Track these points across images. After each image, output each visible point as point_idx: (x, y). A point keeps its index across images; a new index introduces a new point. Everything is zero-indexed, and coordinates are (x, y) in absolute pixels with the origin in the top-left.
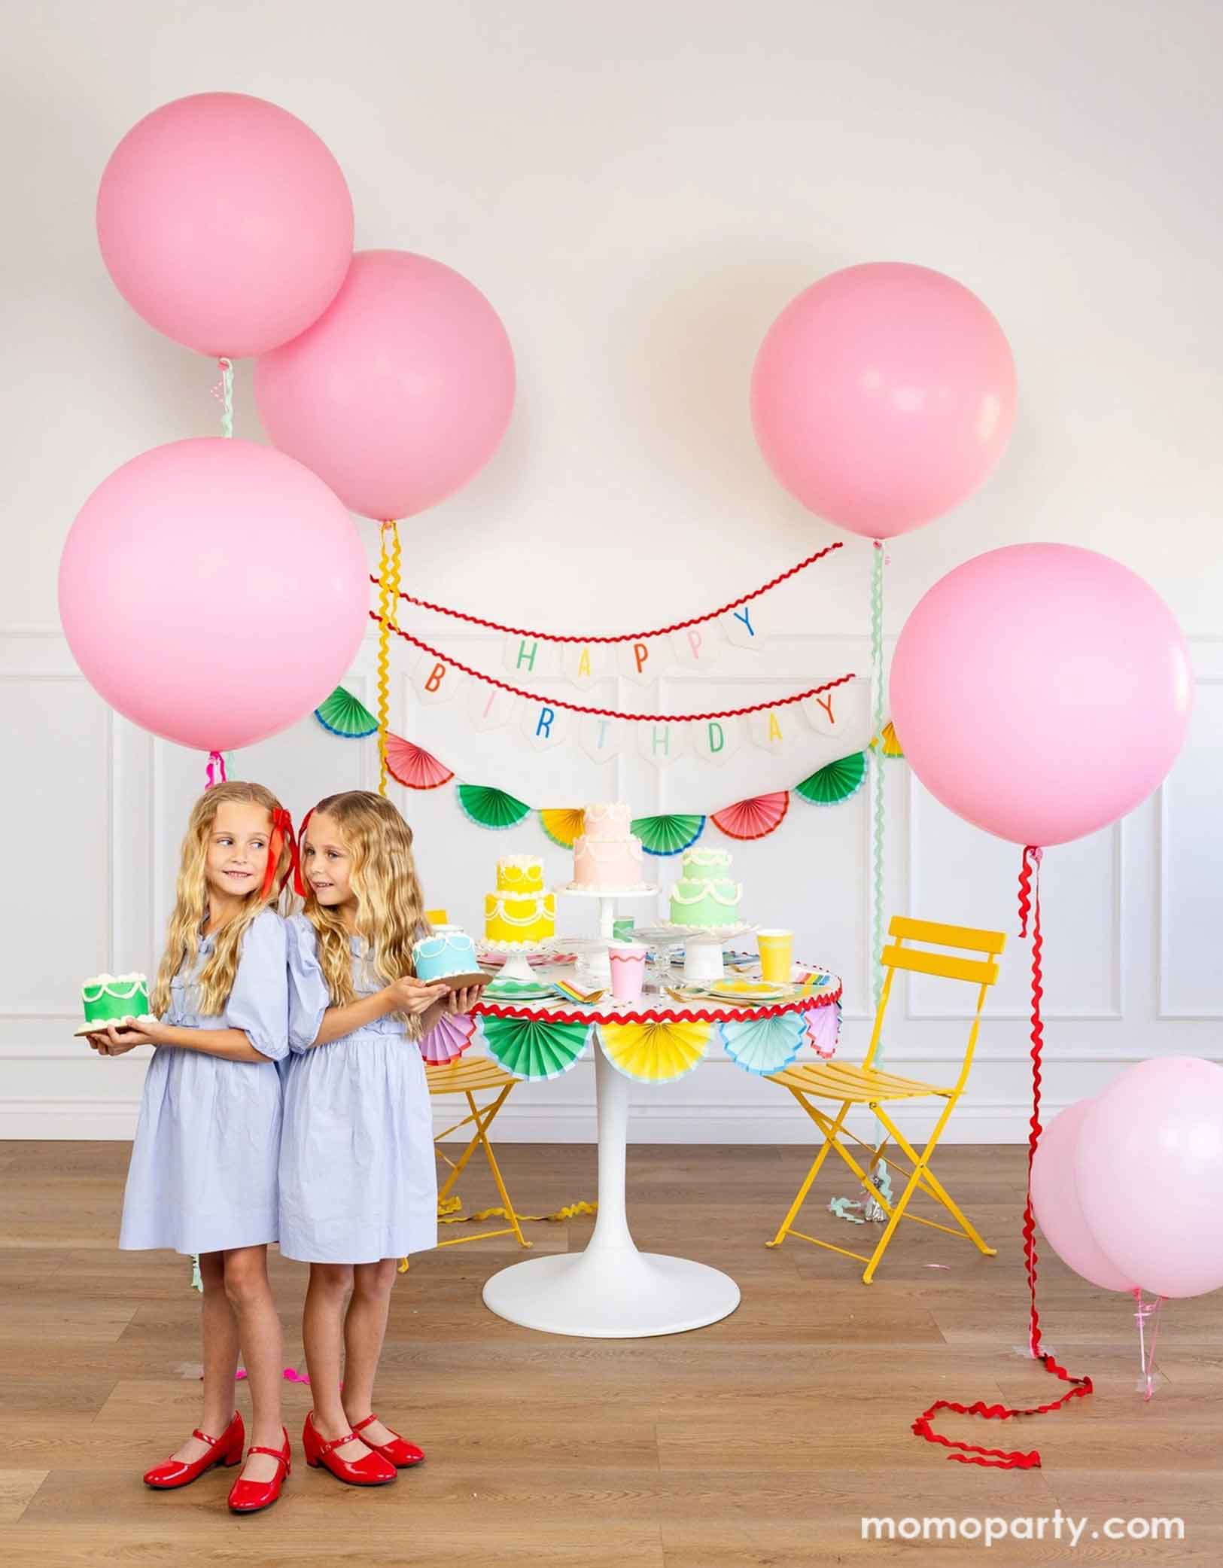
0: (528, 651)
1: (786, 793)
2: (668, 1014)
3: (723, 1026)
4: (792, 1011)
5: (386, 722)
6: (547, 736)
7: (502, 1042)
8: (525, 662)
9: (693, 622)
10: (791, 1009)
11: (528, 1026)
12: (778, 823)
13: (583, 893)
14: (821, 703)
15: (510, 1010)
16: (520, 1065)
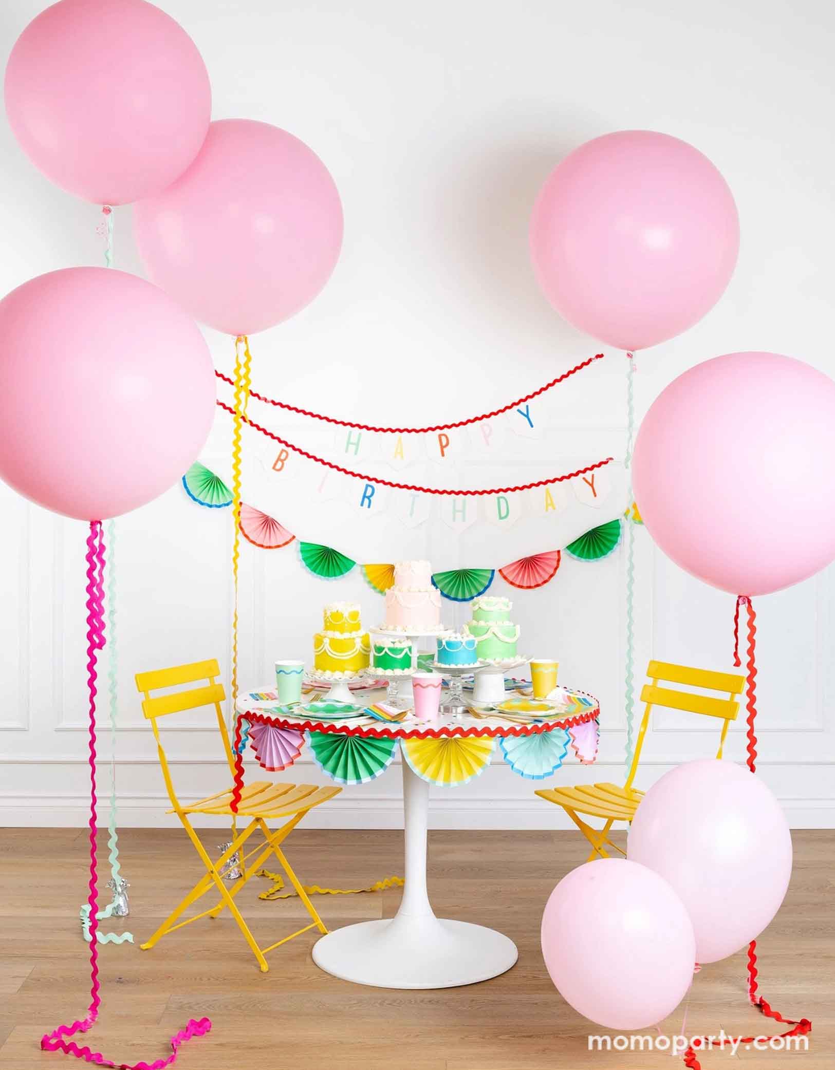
0: (354, 440)
1: (559, 552)
2: (459, 730)
3: (502, 741)
4: (558, 728)
5: (238, 495)
6: (369, 507)
7: (325, 754)
8: (352, 448)
9: (484, 416)
10: (557, 726)
11: (347, 740)
12: (552, 576)
13: (394, 633)
14: (587, 481)
15: (332, 727)
16: (340, 771)
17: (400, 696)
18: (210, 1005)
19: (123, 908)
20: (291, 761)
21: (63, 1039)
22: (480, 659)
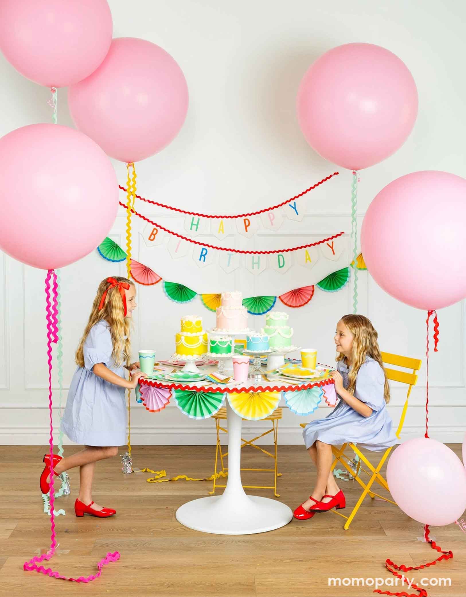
0: (195, 222)
1: (313, 286)
2: (260, 388)
3: (285, 394)
4: (316, 386)
5: (130, 255)
6: (204, 261)
7: (184, 402)
8: (194, 227)
9: (270, 209)
11: (196, 394)
12: (309, 300)
13: (221, 333)
14: (329, 246)
15: (187, 387)
16: (192, 412)
17: (225, 369)
18: (119, 545)
19: (67, 490)
20: (164, 406)
21: (36, 564)
22: (271, 348)
